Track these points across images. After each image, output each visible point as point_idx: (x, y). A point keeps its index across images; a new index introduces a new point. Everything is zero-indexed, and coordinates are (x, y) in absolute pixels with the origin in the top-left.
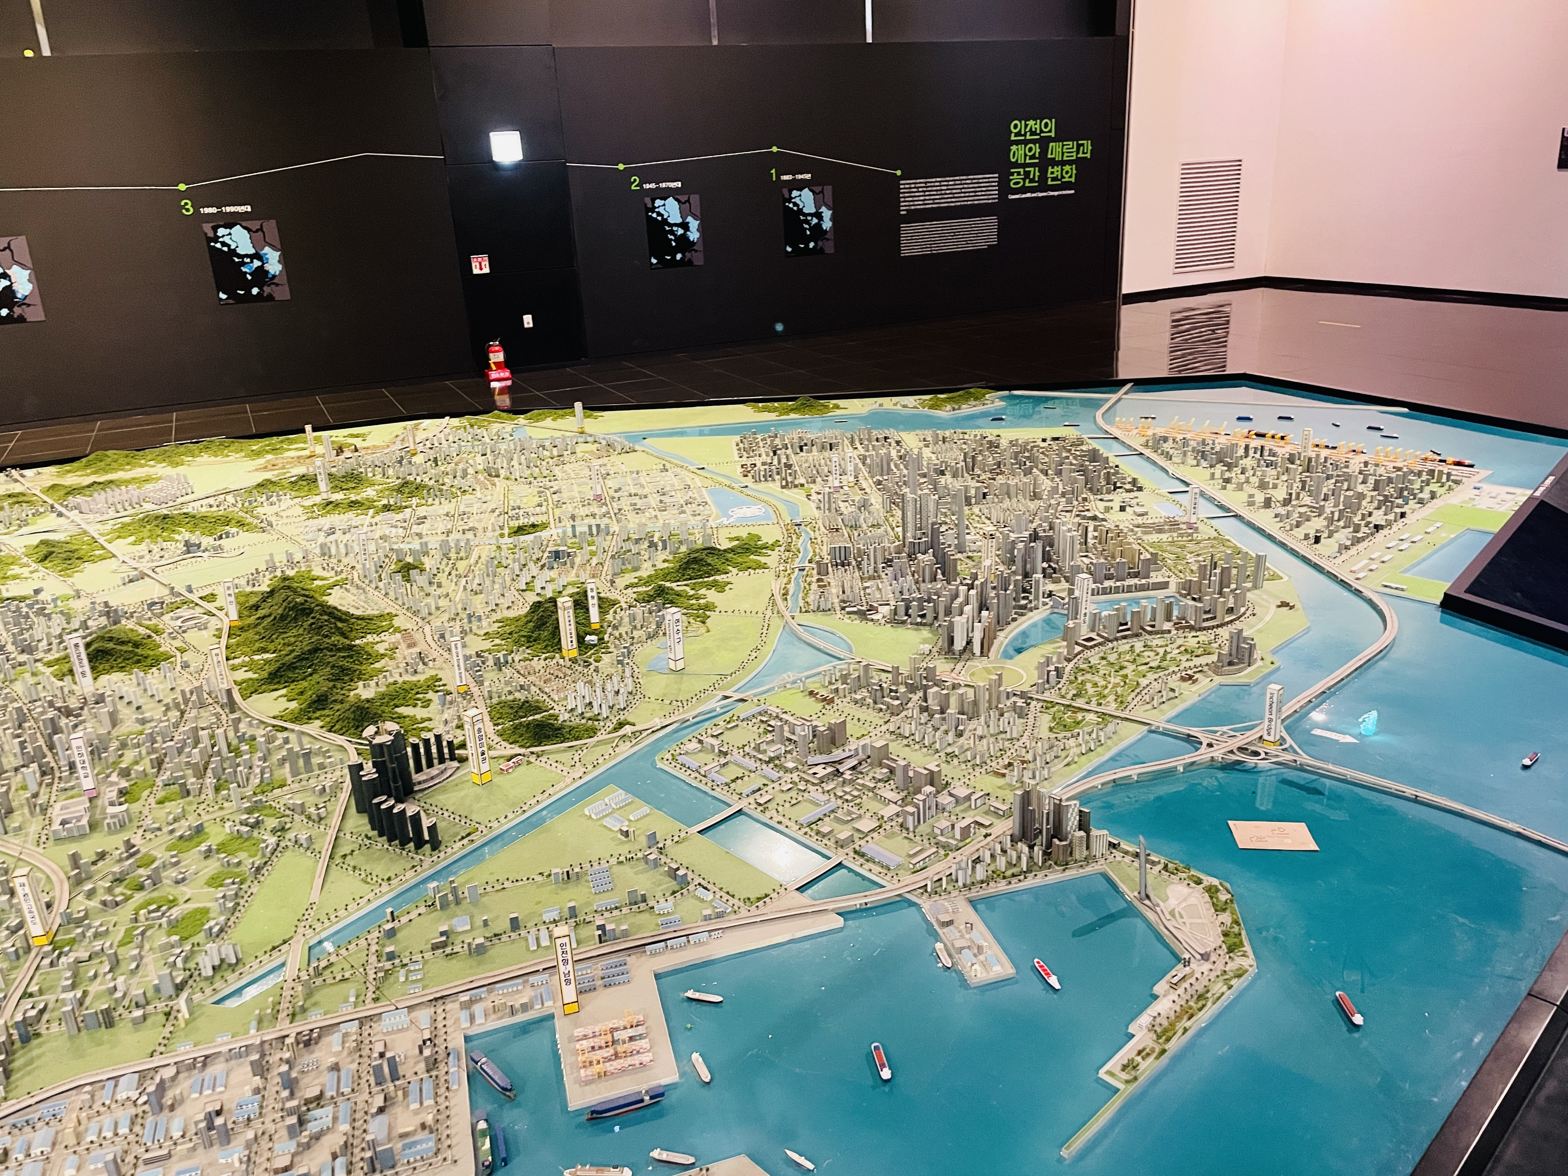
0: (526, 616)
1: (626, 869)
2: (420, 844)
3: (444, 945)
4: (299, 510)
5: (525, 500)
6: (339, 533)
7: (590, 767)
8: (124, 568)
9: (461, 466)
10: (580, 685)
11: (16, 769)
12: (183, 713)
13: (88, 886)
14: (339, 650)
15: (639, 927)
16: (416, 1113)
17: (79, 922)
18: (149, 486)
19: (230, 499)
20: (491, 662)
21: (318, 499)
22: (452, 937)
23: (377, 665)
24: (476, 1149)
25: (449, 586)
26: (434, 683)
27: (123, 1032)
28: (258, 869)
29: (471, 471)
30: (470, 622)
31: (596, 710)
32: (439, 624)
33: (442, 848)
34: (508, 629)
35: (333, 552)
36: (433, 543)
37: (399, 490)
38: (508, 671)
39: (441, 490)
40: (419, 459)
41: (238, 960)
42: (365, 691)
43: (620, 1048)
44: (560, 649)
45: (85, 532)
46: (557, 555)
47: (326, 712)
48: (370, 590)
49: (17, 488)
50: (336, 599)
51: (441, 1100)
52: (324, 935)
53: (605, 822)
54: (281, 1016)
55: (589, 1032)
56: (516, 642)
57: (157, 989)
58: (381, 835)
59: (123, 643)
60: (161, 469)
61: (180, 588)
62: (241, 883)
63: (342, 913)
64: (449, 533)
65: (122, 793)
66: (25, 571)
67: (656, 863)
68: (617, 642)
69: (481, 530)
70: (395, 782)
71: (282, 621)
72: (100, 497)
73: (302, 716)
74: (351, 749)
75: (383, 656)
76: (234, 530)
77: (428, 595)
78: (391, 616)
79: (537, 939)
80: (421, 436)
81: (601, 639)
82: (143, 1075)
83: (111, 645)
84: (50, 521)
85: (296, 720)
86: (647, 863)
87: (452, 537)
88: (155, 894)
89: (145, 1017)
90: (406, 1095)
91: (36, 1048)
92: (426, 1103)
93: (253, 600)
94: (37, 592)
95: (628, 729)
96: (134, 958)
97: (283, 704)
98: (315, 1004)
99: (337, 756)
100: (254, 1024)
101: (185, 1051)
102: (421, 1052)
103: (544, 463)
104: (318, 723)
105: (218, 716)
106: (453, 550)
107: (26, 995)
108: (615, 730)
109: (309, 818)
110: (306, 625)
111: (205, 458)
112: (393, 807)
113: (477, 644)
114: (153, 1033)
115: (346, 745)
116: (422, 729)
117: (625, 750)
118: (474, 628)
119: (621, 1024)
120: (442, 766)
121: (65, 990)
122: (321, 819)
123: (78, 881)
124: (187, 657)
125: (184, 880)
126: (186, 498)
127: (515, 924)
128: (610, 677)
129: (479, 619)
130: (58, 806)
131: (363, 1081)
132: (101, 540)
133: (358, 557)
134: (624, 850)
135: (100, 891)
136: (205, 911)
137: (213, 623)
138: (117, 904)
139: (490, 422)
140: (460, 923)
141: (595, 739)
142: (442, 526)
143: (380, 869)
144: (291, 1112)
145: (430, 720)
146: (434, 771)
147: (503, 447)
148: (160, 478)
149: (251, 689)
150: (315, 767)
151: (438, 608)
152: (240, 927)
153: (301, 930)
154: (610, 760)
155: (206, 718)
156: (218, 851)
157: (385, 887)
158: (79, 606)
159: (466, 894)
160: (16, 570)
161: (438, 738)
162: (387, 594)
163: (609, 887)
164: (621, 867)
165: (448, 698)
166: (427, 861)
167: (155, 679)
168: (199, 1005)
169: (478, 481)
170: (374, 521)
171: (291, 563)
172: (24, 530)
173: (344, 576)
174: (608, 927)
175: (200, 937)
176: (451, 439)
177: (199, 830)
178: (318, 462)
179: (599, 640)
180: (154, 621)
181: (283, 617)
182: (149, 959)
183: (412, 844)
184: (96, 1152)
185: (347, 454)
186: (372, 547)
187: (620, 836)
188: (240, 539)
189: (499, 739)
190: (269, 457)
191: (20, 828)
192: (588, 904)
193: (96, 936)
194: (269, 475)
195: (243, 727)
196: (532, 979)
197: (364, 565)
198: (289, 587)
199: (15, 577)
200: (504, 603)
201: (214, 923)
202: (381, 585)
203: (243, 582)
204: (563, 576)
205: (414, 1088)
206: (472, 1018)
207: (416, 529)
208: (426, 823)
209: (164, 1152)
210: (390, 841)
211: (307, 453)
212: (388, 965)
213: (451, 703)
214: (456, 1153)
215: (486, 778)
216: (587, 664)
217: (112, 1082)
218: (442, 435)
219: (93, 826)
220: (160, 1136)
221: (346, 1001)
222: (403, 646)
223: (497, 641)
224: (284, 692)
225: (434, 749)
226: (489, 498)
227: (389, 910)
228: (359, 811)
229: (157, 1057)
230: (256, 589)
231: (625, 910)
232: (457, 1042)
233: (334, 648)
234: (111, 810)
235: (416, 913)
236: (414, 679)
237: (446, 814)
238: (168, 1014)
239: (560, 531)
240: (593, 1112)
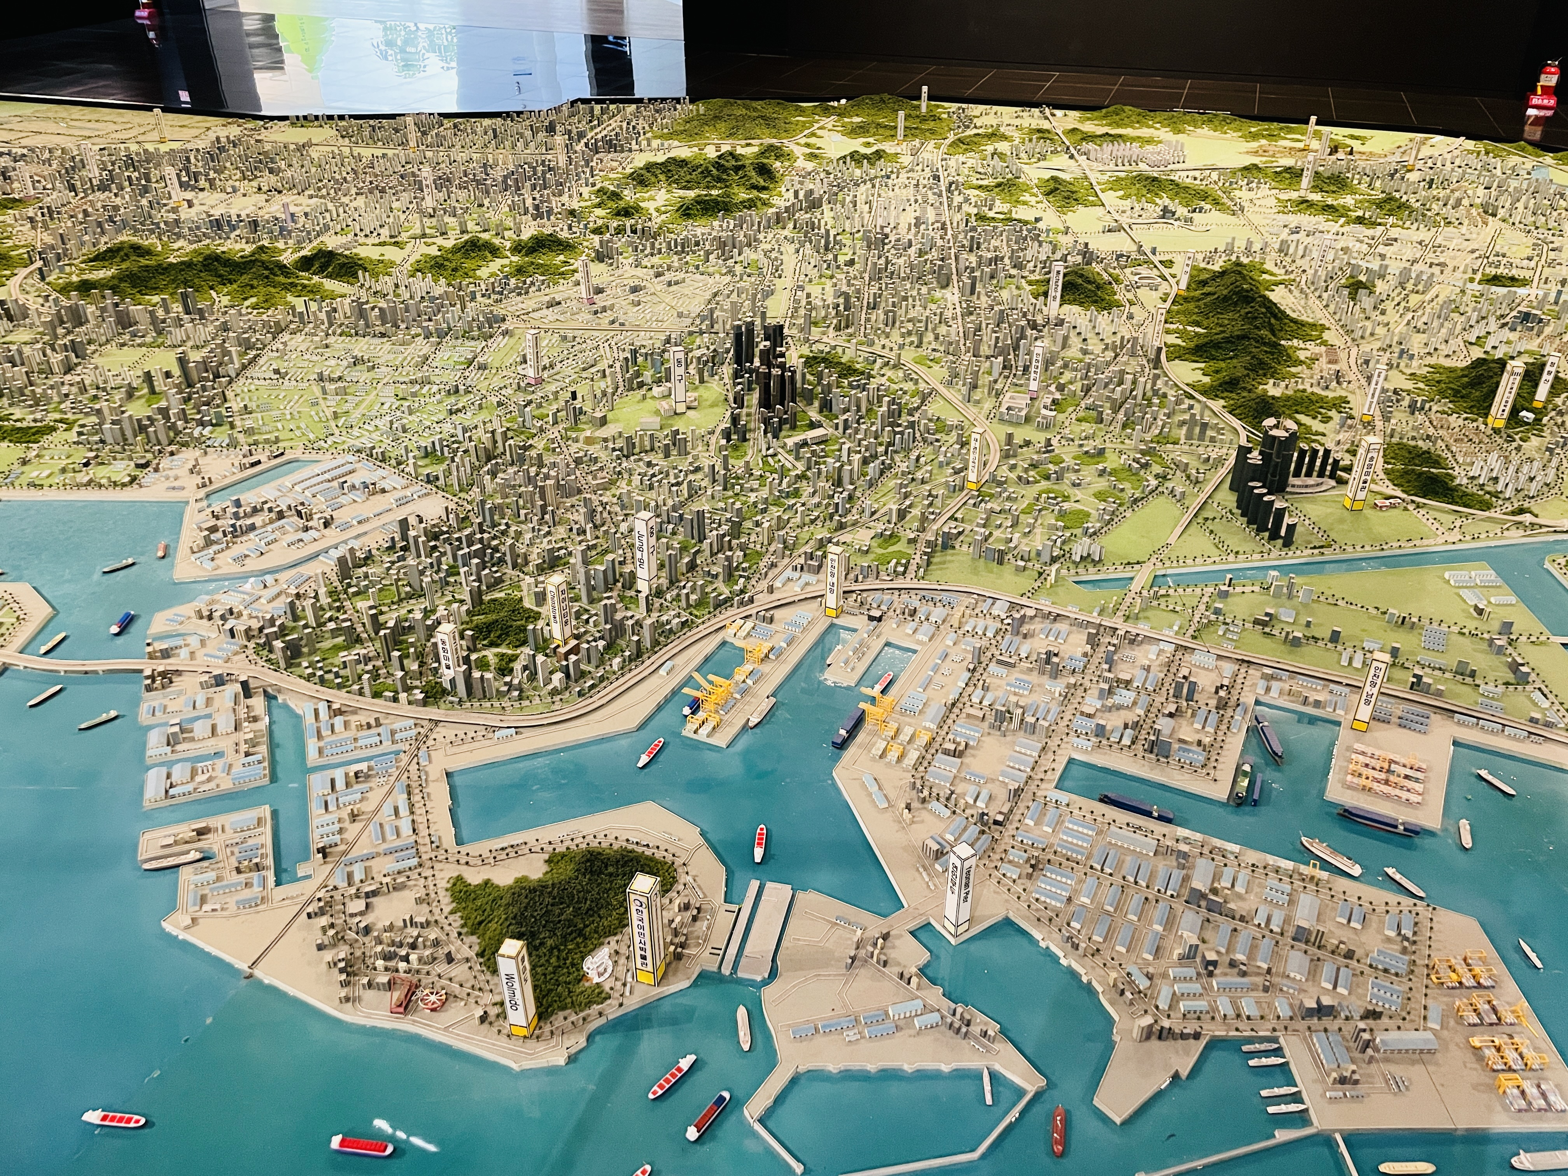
0: (1462, 369)
1: (1465, 641)
2: (1274, 535)
3: (1264, 624)
4: (1273, 202)
5: (1514, 248)
6: (1303, 234)
7: (1468, 538)
8: (1108, 217)
9: (1457, 194)
10: (1495, 455)
11: (988, 357)
12: (1116, 356)
13: (1012, 462)
14: (1265, 344)
15: (1457, 696)
16: (1197, 731)
17: (1000, 484)
18: (1149, 148)
19: (1215, 176)
20: (1406, 403)
21: (1294, 195)
22: (1274, 622)
23: (1293, 370)
24: (1235, 781)
25: (1392, 316)
26: (1340, 404)
27: (1007, 570)
28: (1136, 501)
29: (1466, 202)
30: (1400, 357)
31: (1500, 487)
32: (1368, 350)
33: (1293, 548)
34: (1437, 377)
35: (1291, 251)
36: (1394, 268)
37: (1379, 205)
38: (1420, 417)
39: (1424, 215)
40: (1413, 177)
41: (1100, 560)
42: (1273, 389)
43: (1392, 778)
44: (1486, 415)
45: (1086, 178)
46: (1526, 317)
47: (1234, 395)
48: (1313, 299)
49: (1046, 125)
50: (1277, 296)
51: (1220, 733)
52: (1169, 571)
53: (1461, 592)
54: (1119, 613)
55: (1369, 751)
56: (1441, 393)
57: (1039, 554)
58: (1242, 515)
59: (1089, 282)
60: (1164, 133)
61: (1147, 249)
62: (1120, 505)
63: (1189, 562)
64: (1414, 262)
65: (1054, 402)
66: (1033, 200)
67: (1500, 651)
68: (1556, 429)
69: (1451, 267)
70: (1273, 475)
71: (1224, 303)
72: (1108, 148)
73: (1210, 392)
74: (1243, 434)
75: (1301, 363)
76: (1208, 207)
77: (1368, 318)
78: (1324, 328)
79: (1351, 659)
80: (1425, 152)
81: (1538, 421)
82: (1013, 605)
83: (1080, 281)
84: (1061, 161)
85: (1204, 393)
86: (1490, 646)
87: (1417, 267)
88: (1056, 487)
89: (1025, 568)
90: (1193, 715)
91: (949, 555)
92: (1207, 729)
93: (1204, 276)
94: (1037, 220)
95: (1527, 518)
96: (1029, 525)
97: (1198, 376)
98: (1146, 618)
99: (1228, 436)
100: (1098, 609)
101: (1045, 604)
102: (1217, 692)
103: (1555, 214)
104: (1222, 402)
105: (1143, 367)
106: (1412, 281)
107: (953, 518)
108: (1513, 513)
109: (1188, 477)
110: (1243, 312)
111: (1205, 131)
112: (1265, 495)
113: (1399, 381)
114: (1027, 582)
115: (1240, 429)
116: (1314, 441)
117: (1515, 536)
118: (1402, 365)
119: (1403, 761)
120: (1320, 480)
121: (978, 525)
122: (1197, 482)
123: (1006, 456)
124: (1133, 309)
125: (1079, 485)
126: (1177, 166)
127: (1335, 637)
128: (1531, 460)
129: (1412, 357)
130: (1008, 395)
131: (1164, 689)
132: (1097, 188)
133: (1313, 263)
134: (1471, 625)
135: (1019, 469)
136: (1088, 515)
137: (1164, 287)
138: (1028, 482)
139: (1509, 153)
140: (1286, 615)
141: (1487, 514)
142: (1410, 253)
143: (1233, 542)
144: (1106, 680)
145: (1324, 435)
146: (1311, 481)
147: (1514, 184)
148: (1160, 142)
149: (1177, 354)
150: (1207, 439)
151: (1372, 334)
152: (1108, 537)
153: (1153, 560)
154: (1493, 539)
155: (1133, 366)
156: (1110, 474)
157: (1231, 557)
158: (1065, 241)
159: (1301, 594)
160: (1026, 197)
161: (1327, 452)
162: (1327, 306)
163: (1441, 648)
164: (1461, 638)
165: (1349, 422)
166: (1275, 553)
167: (1103, 320)
168: (1063, 578)
169: (1469, 216)
170: (1342, 230)
171: (1248, 251)
172: (1042, 164)
173: (1292, 277)
174: (1425, 680)
175: (1078, 531)
176: (1457, 163)
177: (1101, 452)
178: (1311, 157)
179: (1535, 420)
180: (1117, 271)
181: (1226, 299)
182: (1038, 530)
183: (1267, 534)
184: (968, 638)
185: (1341, 155)
186: (1330, 256)
187: (1472, 610)
188: (1211, 217)
189: (1384, 476)
190: (1263, 142)
191: (978, 402)
192: (1413, 653)
193: (1009, 498)
194: (1256, 160)
195: (1160, 383)
196: (1332, 686)
197: (1316, 271)
198: (1240, 273)
199: (1025, 203)
200: (1445, 349)
201: (1093, 525)
202: (1325, 295)
203: (1200, 257)
204: (1524, 341)
205: (1202, 714)
206: (1268, 689)
207: (1381, 249)
208: (1287, 520)
209: (1012, 661)
210: (1249, 523)
211: (1301, 145)
212: (1213, 617)
213: (1350, 427)
214: (1219, 775)
215: (1357, 506)
216: (1510, 439)
217: (990, 601)
218: (1449, 156)
219: (1028, 419)
220: (1012, 649)
221: (1171, 627)
222: (1324, 360)
223: (1421, 385)
224: (1202, 365)
225: (1318, 462)
226: (1474, 236)
227: (1229, 576)
228: (1231, 488)
229: (1025, 598)
230: (1210, 267)
231: (1448, 675)
232: (1248, 699)
233: (1261, 341)
234: (1044, 412)
235: (1250, 588)
236: (1324, 393)
237: (1307, 522)
238: (1040, 574)
239: (1541, 293)
240: (1346, 810)
